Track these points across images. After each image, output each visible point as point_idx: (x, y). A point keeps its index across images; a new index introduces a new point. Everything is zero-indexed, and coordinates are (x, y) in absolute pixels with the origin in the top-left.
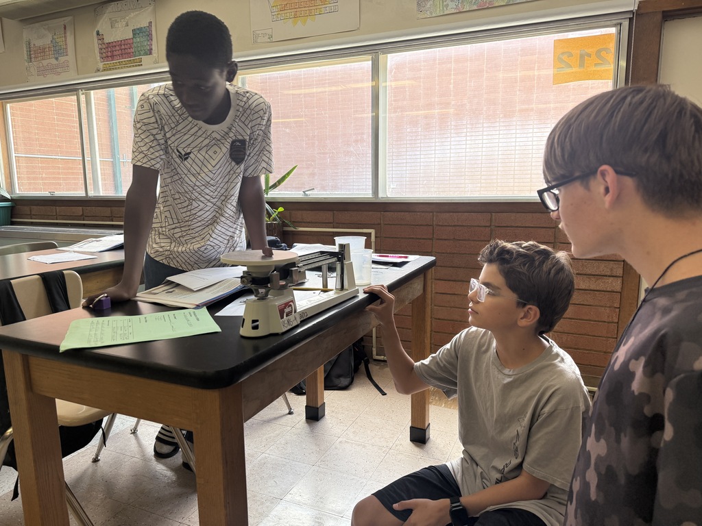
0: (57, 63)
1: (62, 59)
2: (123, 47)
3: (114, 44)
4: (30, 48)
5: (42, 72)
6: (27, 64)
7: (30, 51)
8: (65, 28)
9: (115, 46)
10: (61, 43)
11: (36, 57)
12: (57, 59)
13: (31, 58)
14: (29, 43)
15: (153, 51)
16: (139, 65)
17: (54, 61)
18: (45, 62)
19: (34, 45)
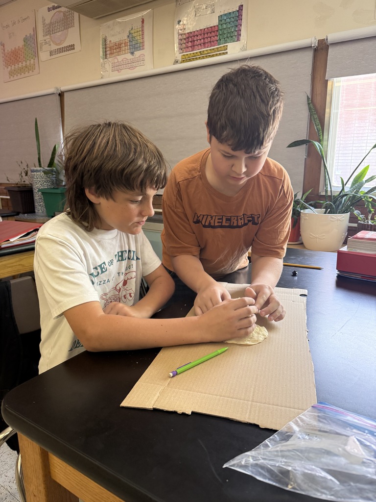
0: (133, 57)
1: (137, 53)
2: (206, 35)
3: (196, 33)
4: (106, 45)
5: (117, 68)
6: (102, 60)
7: (106, 48)
8: (143, 22)
9: (197, 36)
10: (138, 38)
11: (111, 54)
12: (132, 53)
13: (106, 55)
14: (105, 40)
15: (241, 38)
16: (224, 54)
17: (129, 56)
18: (120, 58)
19: (110, 41)
